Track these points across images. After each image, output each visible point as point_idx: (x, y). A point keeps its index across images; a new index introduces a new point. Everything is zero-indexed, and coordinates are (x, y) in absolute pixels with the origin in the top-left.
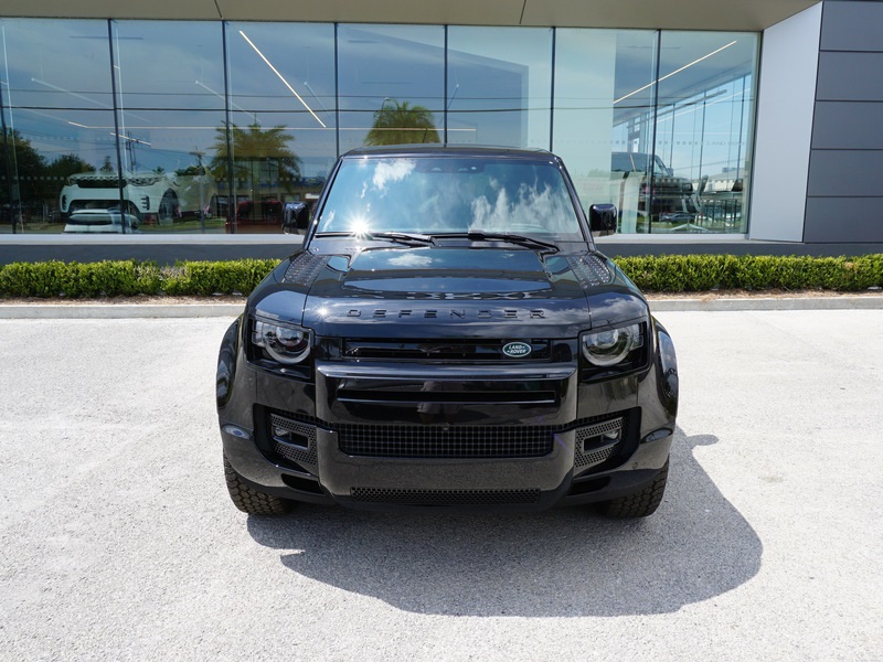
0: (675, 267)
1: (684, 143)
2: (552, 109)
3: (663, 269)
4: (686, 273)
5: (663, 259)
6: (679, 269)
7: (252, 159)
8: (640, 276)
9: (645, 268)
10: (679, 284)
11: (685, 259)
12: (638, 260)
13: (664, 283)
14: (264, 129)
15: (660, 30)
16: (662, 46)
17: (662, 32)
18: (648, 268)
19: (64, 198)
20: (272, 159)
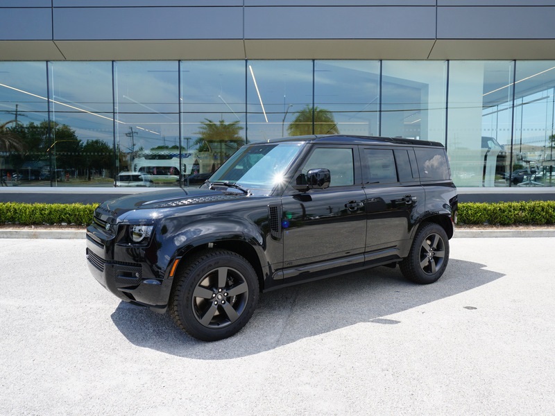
0: (540, 209)
1: (532, 130)
2: (447, 108)
3: (532, 210)
4: (547, 212)
5: (532, 204)
6: (543, 210)
7: (221, 141)
8: (518, 214)
9: (520, 209)
10: (543, 220)
11: (546, 204)
12: (515, 204)
13: (532, 219)
14: (226, 123)
15: (515, 60)
16: (516, 70)
17: (517, 62)
18: (523, 209)
19: (136, 166)
20: (231, 141)
